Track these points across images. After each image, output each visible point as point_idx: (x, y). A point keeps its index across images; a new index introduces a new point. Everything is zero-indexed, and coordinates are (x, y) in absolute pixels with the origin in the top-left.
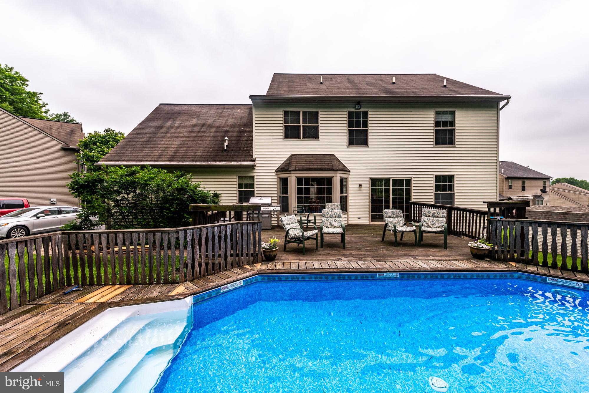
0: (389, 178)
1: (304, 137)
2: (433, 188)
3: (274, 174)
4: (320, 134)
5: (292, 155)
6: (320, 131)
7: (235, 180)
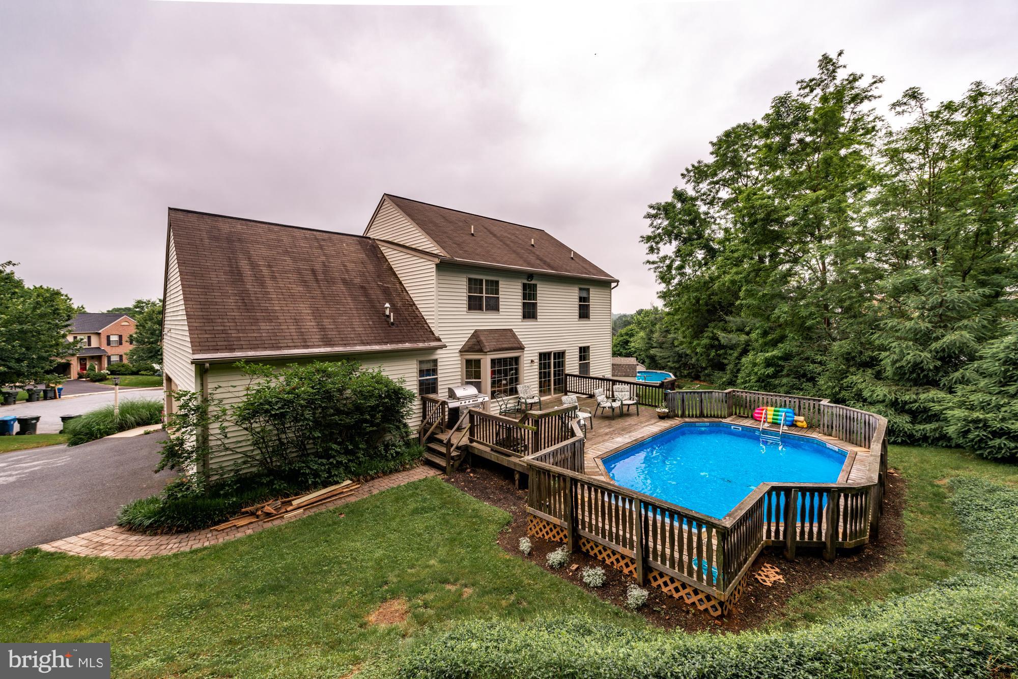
0: (551, 352)
1: (487, 309)
2: (578, 359)
3: (458, 355)
4: (500, 307)
5: (476, 331)
6: (500, 303)
7: (415, 366)
